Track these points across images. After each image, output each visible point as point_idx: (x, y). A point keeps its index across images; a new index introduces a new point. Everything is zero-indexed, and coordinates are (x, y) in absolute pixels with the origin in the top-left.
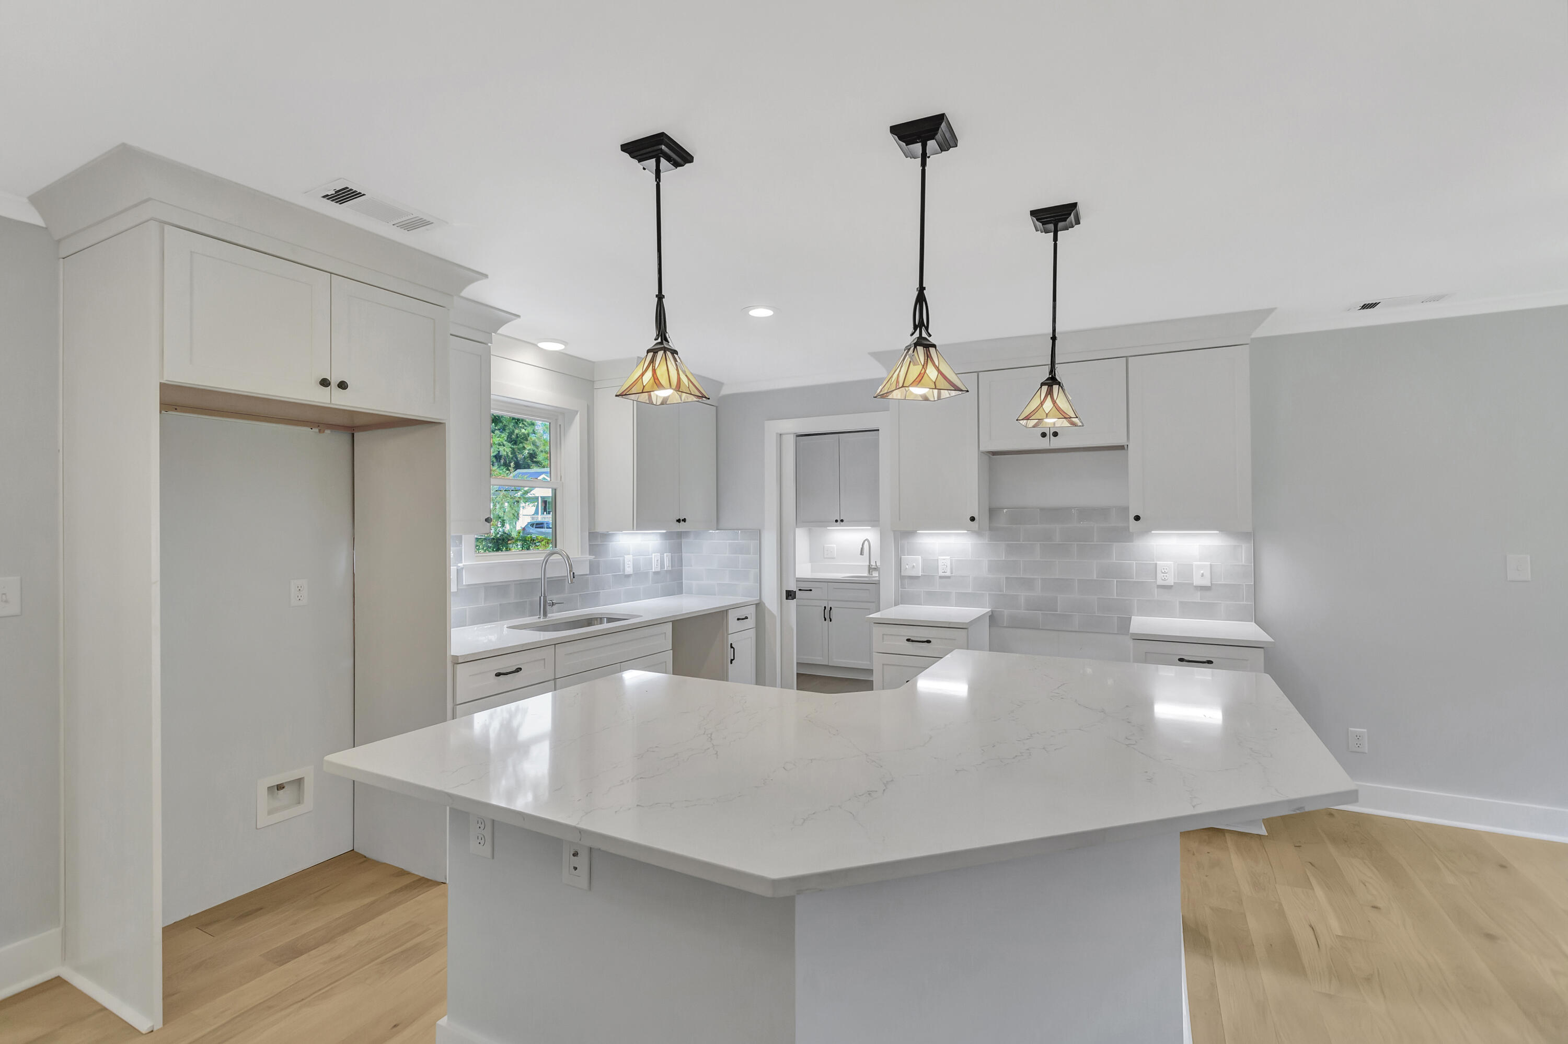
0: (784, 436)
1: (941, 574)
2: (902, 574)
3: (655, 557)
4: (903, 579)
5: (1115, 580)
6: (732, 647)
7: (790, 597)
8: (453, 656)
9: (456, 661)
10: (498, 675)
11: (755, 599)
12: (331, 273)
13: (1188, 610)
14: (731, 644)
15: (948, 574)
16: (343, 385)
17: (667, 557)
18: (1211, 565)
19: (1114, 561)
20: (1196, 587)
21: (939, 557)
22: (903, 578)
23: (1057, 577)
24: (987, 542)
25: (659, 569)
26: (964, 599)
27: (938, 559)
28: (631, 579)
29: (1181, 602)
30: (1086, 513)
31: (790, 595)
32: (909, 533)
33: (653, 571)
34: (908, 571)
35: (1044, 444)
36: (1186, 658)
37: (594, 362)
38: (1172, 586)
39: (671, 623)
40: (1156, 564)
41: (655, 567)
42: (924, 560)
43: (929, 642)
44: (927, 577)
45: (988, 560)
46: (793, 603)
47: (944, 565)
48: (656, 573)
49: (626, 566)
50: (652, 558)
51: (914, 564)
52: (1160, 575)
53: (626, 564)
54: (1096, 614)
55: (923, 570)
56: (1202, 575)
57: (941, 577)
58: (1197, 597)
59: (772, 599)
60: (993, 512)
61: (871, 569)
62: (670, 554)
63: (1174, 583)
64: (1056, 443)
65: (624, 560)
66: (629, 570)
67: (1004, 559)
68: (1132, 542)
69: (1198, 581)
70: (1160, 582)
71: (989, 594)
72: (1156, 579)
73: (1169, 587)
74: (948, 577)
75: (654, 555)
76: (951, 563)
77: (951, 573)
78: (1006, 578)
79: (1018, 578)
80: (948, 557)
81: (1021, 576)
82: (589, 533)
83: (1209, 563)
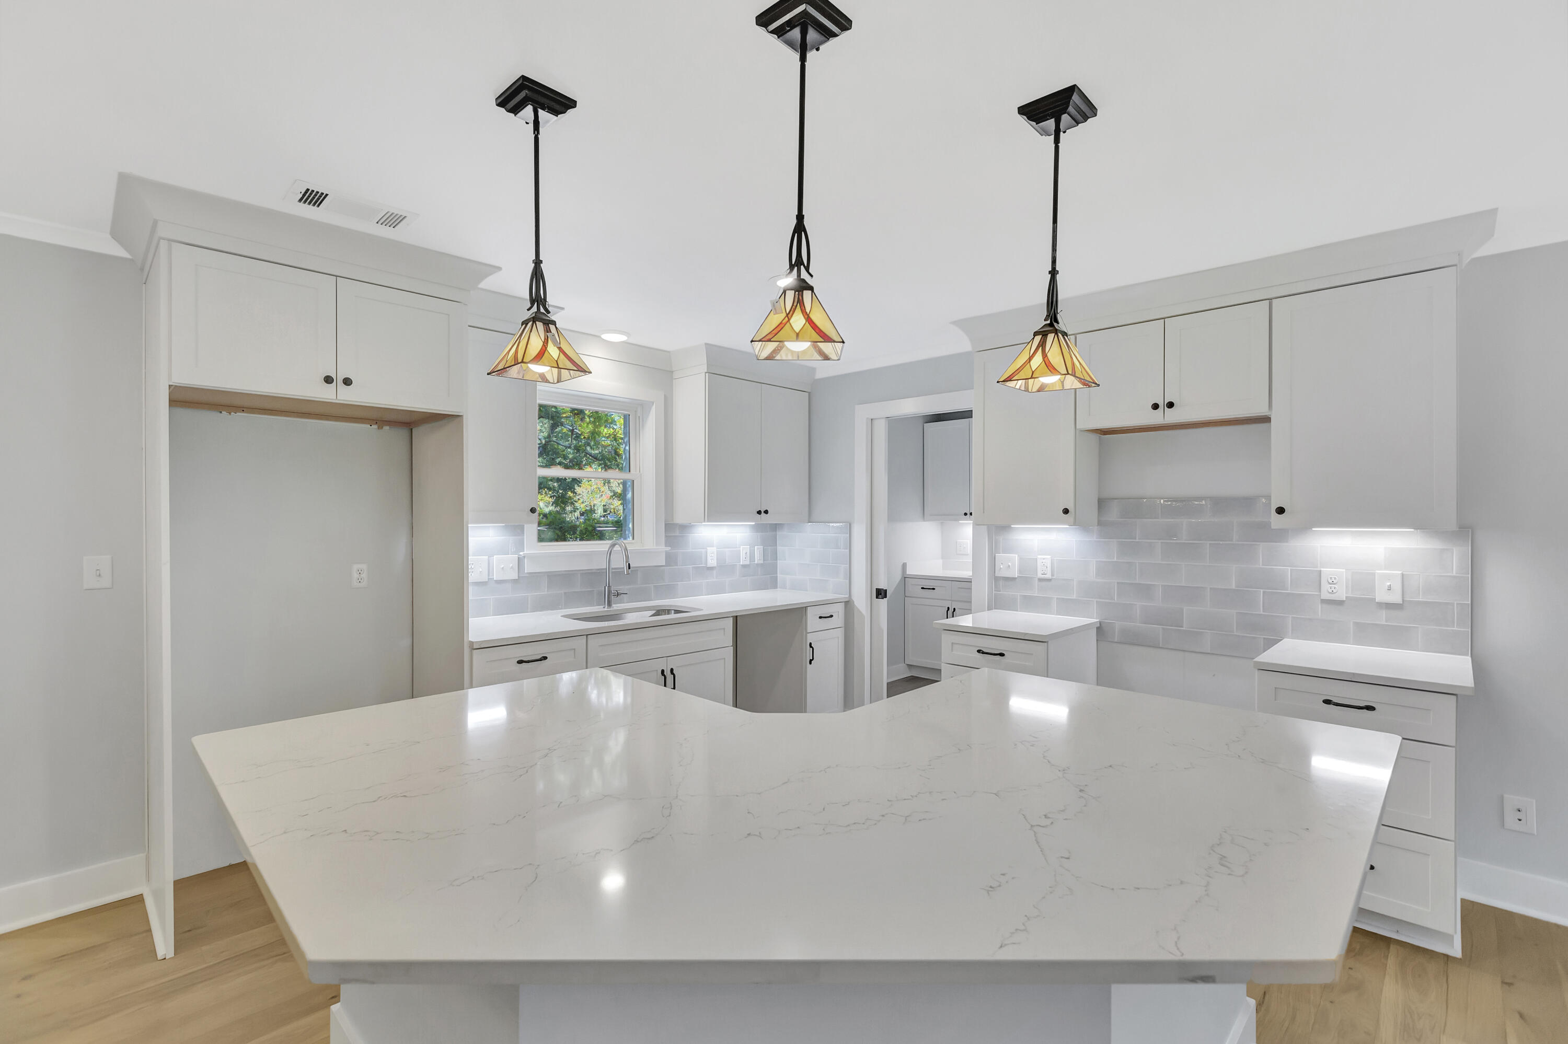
0: (876, 421)
1: (1040, 575)
2: (996, 575)
3: (744, 551)
4: (998, 581)
5: (1262, 590)
6: (811, 646)
7: (880, 596)
8: (470, 641)
9: (473, 647)
10: (520, 662)
11: (844, 596)
12: (336, 276)
13: (1370, 634)
14: (811, 644)
15: (1048, 576)
16: (347, 382)
17: (758, 551)
18: (1403, 575)
19: (1261, 566)
20: (1380, 603)
21: (1039, 557)
22: (997, 579)
23: (1183, 584)
24: (1095, 539)
25: (748, 562)
26: (1067, 607)
27: (1036, 559)
28: (715, 572)
29: (1356, 624)
30: (1221, 504)
31: (881, 593)
32: (1004, 528)
33: (741, 563)
34: (1002, 572)
35: (1157, 418)
36: (1335, 700)
37: (669, 352)
38: (1344, 601)
39: (732, 618)
40: (1320, 571)
41: (744, 561)
42: (1021, 559)
43: (1002, 655)
44: (1025, 579)
45: (1096, 561)
46: (883, 603)
47: (1044, 565)
48: (744, 566)
49: (709, 558)
50: (740, 550)
51: (1009, 564)
52: (1325, 587)
53: (708, 555)
54: (1235, 634)
55: (1020, 571)
56: (1389, 588)
57: (1040, 580)
58: (1382, 618)
59: (861, 598)
60: (1102, 503)
62: (762, 547)
63: (1346, 597)
64: (1172, 417)
65: (707, 552)
66: (712, 562)
67: (1115, 560)
68: (1287, 542)
69: (1382, 596)
70: (1325, 595)
71: (1097, 601)
72: (1320, 592)
73: (1340, 603)
74: (1049, 580)
75: (742, 547)
76: (1052, 564)
77: (1052, 575)
78: (1118, 583)
79: (1132, 584)
80: (1049, 557)
81: (1137, 582)
82: (666, 524)
83: (1399, 572)
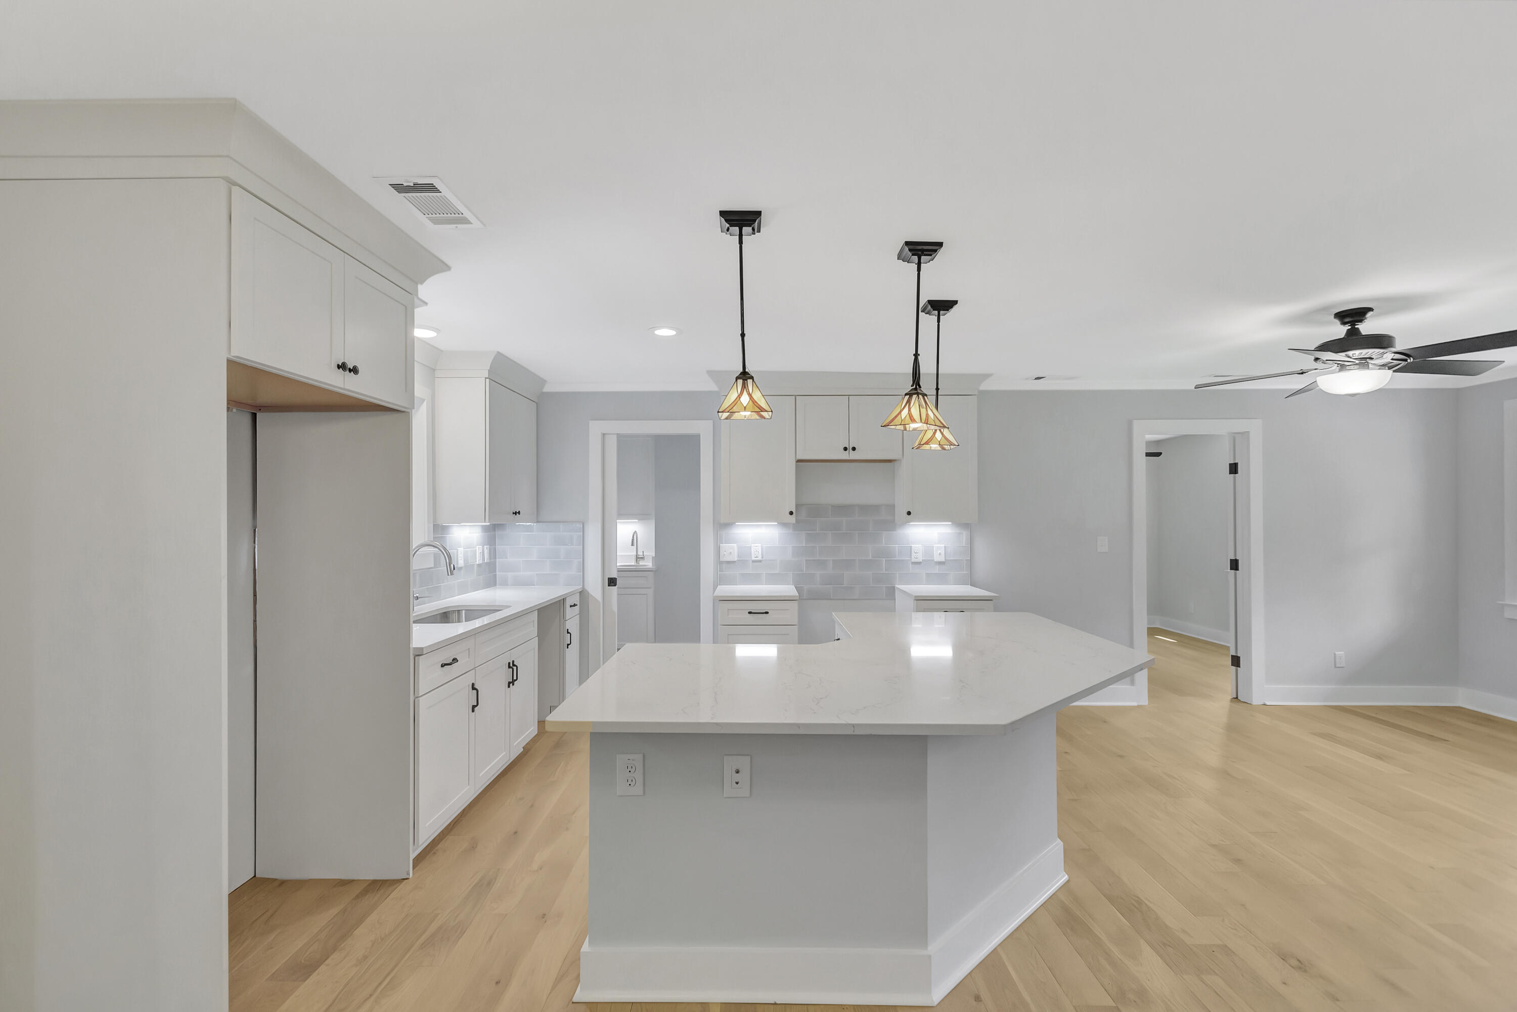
0: (606, 436)
1: (753, 558)
2: (721, 559)
3: (479, 549)
4: (721, 564)
5: (884, 559)
6: (568, 633)
7: (612, 584)
11: (579, 587)
13: (931, 579)
14: (568, 630)
15: (760, 558)
17: (486, 550)
18: (945, 547)
19: (884, 545)
20: (936, 562)
21: (752, 545)
22: (721, 563)
23: (844, 558)
24: (793, 533)
25: (481, 562)
26: (773, 579)
27: (751, 547)
28: (462, 571)
29: (926, 574)
30: (866, 509)
31: (612, 582)
32: (728, 525)
33: (477, 563)
34: (725, 557)
35: (845, 456)
38: (921, 562)
39: (537, 611)
40: (911, 546)
41: (479, 561)
42: (739, 547)
43: (766, 613)
44: (742, 562)
45: (792, 547)
46: (614, 589)
47: (756, 551)
48: (479, 565)
49: (459, 559)
50: (476, 550)
51: (730, 551)
52: (913, 555)
53: (459, 557)
54: (871, 586)
55: (739, 556)
56: (940, 554)
57: (753, 561)
58: (936, 570)
59: (595, 585)
61: (638, 558)
62: (488, 547)
63: (923, 560)
64: (853, 455)
65: (457, 553)
66: (461, 561)
67: (804, 545)
68: (896, 531)
69: (937, 558)
70: (914, 560)
71: (792, 574)
72: (911, 557)
73: (919, 563)
74: (760, 561)
75: (477, 547)
76: (762, 550)
77: (762, 558)
78: (806, 560)
79: (814, 560)
80: (760, 545)
81: (818, 558)
82: (434, 525)
83: (943, 545)
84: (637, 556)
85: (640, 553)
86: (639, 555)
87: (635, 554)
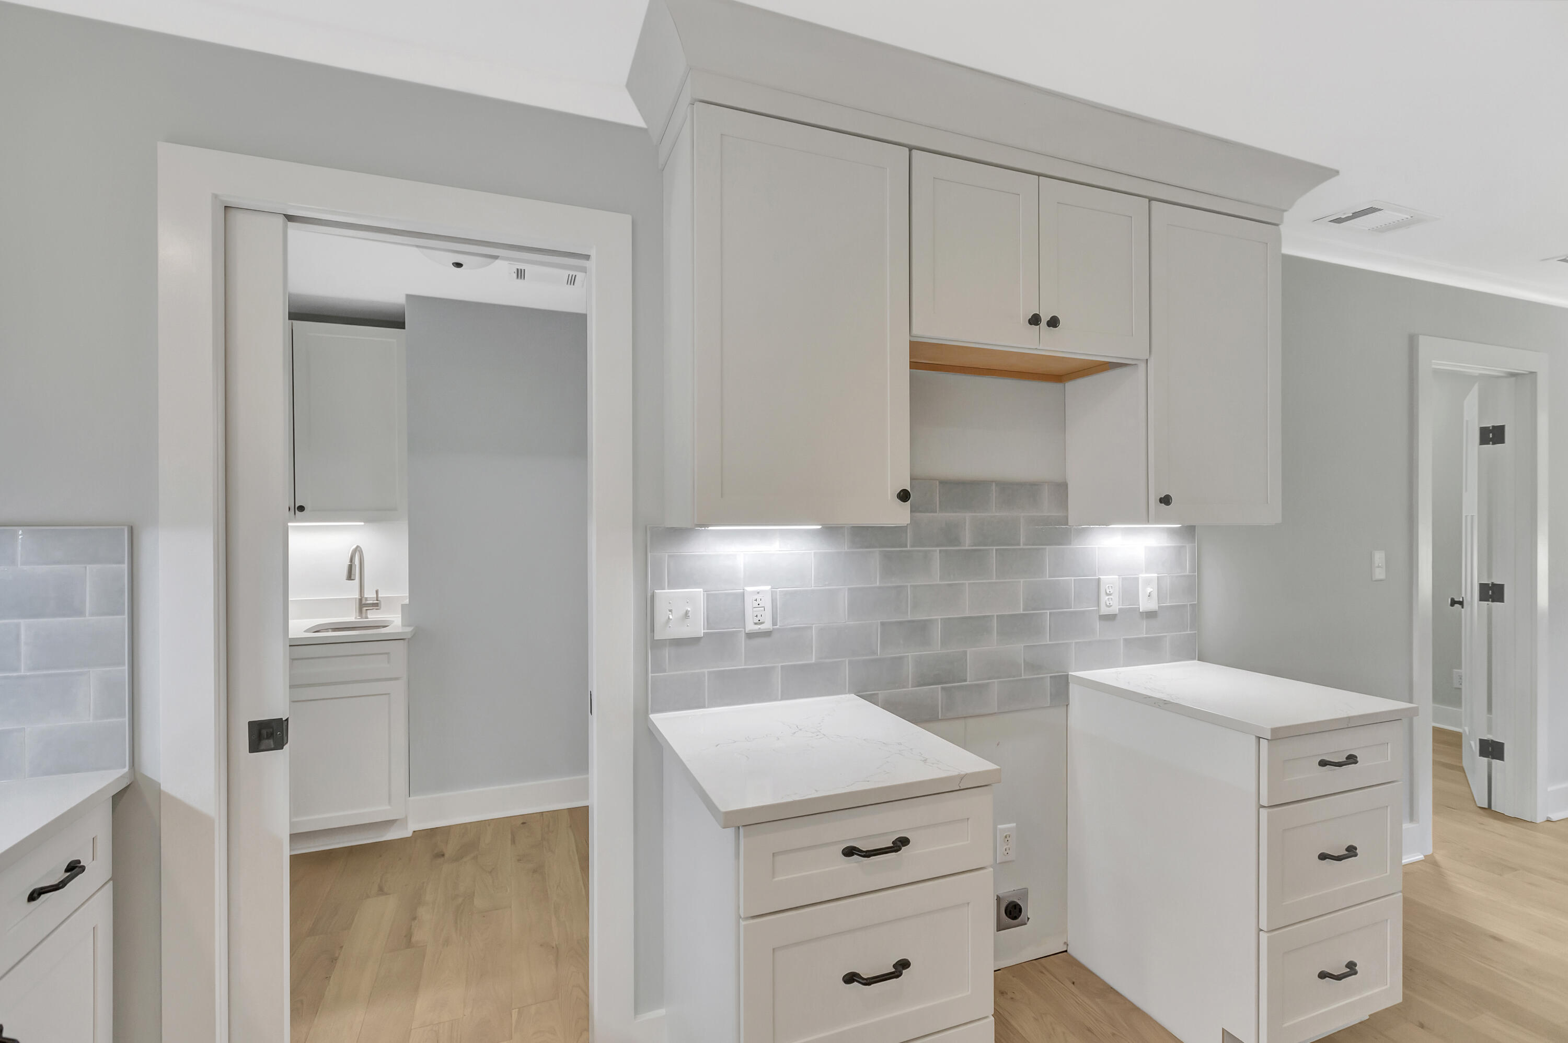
0: (239, 218)
1: (751, 627)
2: (658, 635)
4: (659, 648)
5: (1048, 611)
7: (264, 748)
13: (1134, 651)
15: (767, 626)
18: (1160, 578)
19: (1048, 579)
20: (1141, 613)
21: (748, 589)
22: (658, 645)
23: (966, 615)
24: (846, 550)
27: (743, 594)
29: (1125, 640)
30: (1007, 491)
31: (263, 735)
32: (677, 535)
34: (669, 629)
35: (1026, 347)
38: (1116, 614)
40: (1099, 580)
42: (709, 597)
44: (718, 639)
45: (849, 589)
47: (759, 606)
51: (684, 610)
52: (1104, 598)
54: (1023, 677)
55: (709, 622)
56: (1149, 595)
57: (750, 636)
58: (1143, 631)
61: (363, 605)
63: (1119, 610)
64: (1039, 347)
67: (876, 585)
68: (1070, 544)
69: (1146, 604)
70: (1104, 610)
71: (850, 662)
72: (1098, 607)
73: (1113, 617)
74: (767, 634)
76: (774, 601)
77: (774, 623)
78: (882, 624)
79: (901, 623)
80: (768, 588)
81: (909, 618)
83: (1156, 575)
84: (361, 600)
85: (369, 594)
86: (366, 599)
87: (357, 596)
